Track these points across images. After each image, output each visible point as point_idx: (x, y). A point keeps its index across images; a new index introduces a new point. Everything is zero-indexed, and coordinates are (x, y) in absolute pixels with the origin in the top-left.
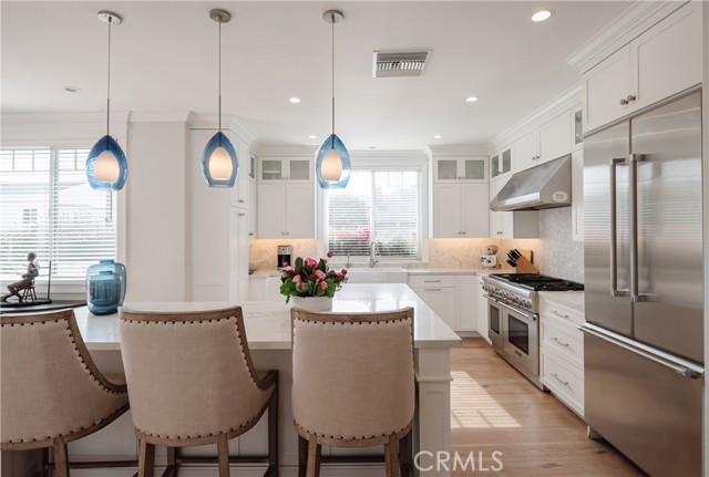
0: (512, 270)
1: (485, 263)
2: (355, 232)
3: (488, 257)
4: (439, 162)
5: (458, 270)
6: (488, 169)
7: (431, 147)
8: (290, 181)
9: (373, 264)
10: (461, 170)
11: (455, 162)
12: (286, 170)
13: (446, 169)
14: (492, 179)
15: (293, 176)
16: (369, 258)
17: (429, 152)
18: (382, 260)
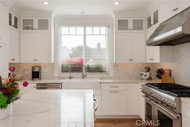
0: (159, 81)
1: (143, 77)
2: (76, 60)
3: (145, 73)
4: (119, 20)
5: (128, 81)
6: (145, 24)
7: (114, 12)
8: (38, 31)
9: (84, 77)
10: (130, 25)
11: (127, 20)
12: (36, 25)
13: (122, 24)
14: (147, 30)
15: (40, 28)
16: (81, 74)
17: (113, 16)
18: (89, 75)
